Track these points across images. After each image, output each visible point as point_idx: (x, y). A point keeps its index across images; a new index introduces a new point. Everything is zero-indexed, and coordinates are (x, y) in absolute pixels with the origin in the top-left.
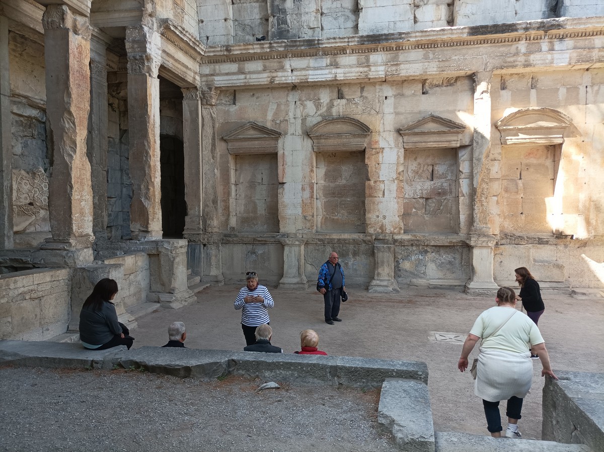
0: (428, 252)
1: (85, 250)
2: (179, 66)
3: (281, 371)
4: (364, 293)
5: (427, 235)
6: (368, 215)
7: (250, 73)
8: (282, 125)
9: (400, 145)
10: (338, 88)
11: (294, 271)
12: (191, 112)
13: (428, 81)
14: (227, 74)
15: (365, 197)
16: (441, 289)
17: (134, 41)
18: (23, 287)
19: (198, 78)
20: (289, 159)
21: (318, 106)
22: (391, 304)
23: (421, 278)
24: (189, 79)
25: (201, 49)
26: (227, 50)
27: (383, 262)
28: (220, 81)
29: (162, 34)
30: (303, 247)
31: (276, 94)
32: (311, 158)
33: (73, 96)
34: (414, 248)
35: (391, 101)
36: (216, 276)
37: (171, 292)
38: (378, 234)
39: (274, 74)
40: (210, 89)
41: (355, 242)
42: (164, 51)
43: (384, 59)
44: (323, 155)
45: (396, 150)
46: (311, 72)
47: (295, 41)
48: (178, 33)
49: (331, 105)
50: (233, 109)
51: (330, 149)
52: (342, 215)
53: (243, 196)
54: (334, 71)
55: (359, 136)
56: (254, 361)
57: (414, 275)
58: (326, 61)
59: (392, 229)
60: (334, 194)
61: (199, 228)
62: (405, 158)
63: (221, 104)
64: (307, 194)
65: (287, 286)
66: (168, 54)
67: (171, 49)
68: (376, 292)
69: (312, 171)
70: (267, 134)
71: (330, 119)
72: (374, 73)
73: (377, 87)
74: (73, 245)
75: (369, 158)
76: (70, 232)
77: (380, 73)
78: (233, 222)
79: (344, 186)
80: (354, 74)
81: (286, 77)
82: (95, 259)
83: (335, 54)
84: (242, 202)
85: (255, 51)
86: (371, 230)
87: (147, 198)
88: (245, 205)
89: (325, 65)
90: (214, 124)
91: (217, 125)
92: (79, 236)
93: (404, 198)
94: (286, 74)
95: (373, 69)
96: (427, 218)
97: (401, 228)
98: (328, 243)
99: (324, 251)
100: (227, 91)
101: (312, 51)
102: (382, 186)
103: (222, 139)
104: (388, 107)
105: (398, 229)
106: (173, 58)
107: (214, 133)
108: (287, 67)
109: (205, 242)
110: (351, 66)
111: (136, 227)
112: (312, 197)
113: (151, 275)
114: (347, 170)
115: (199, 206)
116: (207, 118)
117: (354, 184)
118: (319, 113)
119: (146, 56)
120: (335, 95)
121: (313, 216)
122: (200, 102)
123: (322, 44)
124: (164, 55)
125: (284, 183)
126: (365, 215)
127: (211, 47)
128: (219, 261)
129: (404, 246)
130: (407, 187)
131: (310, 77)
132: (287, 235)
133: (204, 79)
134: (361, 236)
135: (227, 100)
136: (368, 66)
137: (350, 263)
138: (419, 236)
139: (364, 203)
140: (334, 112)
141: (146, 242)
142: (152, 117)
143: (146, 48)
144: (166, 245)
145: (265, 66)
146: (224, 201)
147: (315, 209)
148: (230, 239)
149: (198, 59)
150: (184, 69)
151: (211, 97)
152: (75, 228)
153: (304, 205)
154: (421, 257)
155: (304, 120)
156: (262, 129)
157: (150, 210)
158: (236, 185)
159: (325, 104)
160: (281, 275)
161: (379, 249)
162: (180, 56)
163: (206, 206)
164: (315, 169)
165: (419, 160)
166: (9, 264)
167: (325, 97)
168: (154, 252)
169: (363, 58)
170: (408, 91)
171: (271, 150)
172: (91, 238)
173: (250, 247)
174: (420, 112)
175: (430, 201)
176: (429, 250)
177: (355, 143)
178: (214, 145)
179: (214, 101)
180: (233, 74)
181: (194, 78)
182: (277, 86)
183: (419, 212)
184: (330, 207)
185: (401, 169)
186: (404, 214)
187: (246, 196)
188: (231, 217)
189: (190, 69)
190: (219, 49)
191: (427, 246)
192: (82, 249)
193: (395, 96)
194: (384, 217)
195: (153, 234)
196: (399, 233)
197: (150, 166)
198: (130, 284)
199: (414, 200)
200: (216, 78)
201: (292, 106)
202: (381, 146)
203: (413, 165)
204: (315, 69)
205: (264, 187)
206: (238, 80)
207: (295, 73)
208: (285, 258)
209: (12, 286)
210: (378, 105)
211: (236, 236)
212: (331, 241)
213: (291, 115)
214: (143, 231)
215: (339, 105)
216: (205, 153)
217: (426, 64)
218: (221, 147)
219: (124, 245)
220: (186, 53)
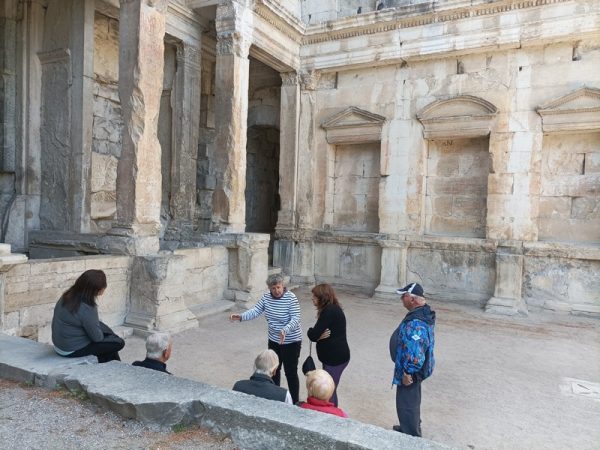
0: (572, 267)
1: (149, 238)
2: (275, 47)
3: (263, 434)
4: (478, 313)
5: (572, 244)
6: (490, 217)
7: (353, 50)
8: (388, 109)
9: (538, 128)
10: (458, 62)
11: (393, 279)
12: (289, 98)
13: (581, 43)
14: (328, 54)
15: (487, 194)
16: (589, 317)
17: (224, 19)
18: (73, 272)
19: (297, 61)
20: (393, 148)
21: (431, 84)
22: (512, 330)
23: (561, 300)
24: (287, 61)
25: (301, 27)
26: (328, 27)
27: (506, 276)
28: (320, 63)
29: (255, 11)
30: (405, 251)
31: (383, 73)
32: (421, 146)
33: (142, 72)
34: (552, 260)
35: (527, 72)
36: (306, 278)
37: (247, 291)
38: (503, 240)
39: (380, 50)
40: (310, 72)
41: (471, 249)
42: (256, 29)
43: (520, 19)
44: (436, 143)
45: (531, 134)
46: (423, 44)
47: (406, 8)
48: (271, 8)
49: (448, 82)
50: (334, 93)
51: (444, 134)
52: (458, 215)
53: (342, 190)
54: (452, 39)
55: (482, 118)
56: (226, 410)
57: (551, 295)
58: (444, 27)
59: (522, 235)
60: (447, 189)
61: (291, 224)
62: (544, 145)
63: (321, 89)
64: (413, 188)
65: (382, 296)
66: (260, 33)
67: (265, 27)
68: (495, 312)
69: (421, 161)
70: (370, 119)
71: (446, 98)
72: (505, 38)
73: (510, 56)
74: (135, 231)
75: (494, 145)
76: (132, 219)
77: (513, 37)
78: (329, 219)
79: (462, 180)
80: (477, 42)
81: (394, 52)
82: (161, 249)
83: (454, 19)
84: (341, 197)
85: (359, 24)
86: (492, 235)
87: (229, 187)
88: (344, 201)
89: (441, 33)
90: (312, 110)
91: (316, 112)
92: (143, 223)
93: (540, 195)
94: (394, 48)
95: (503, 32)
96: (572, 222)
97: (534, 234)
98: (437, 248)
99: (431, 258)
100: (329, 73)
101: (427, 18)
102: (510, 180)
103: (322, 128)
104: (523, 81)
105: (530, 235)
106: (267, 37)
107: (312, 121)
108: (396, 40)
109: (297, 239)
110: (474, 32)
111: (217, 218)
112: (419, 192)
113: (230, 270)
114: (466, 161)
115: (293, 199)
116: (306, 104)
117: (475, 178)
118: (432, 92)
119: (235, 34)
120: (454, 69)
121: (420, 215)
122: (298, 87)
123: (438, 7)
124: (257, 35)
125: (386, 176)
126: (486, 216)
127: (312, 25)
128: (310, 260)
129: (538, 257)
130: (545, 182)
131: (422, 49)
132: (386, 237)
133: (304, 61)
134: (480, 242)
135: (329, 83)
136: (498, 29)
137: (464, 275)
138: (560, 246)
139: (485, 201)
140: (452, 90)
141: (227, 235)
142: (238, 101)
143: (234, 24)
144: (245, 239)
145: (370, 42)
146: (320, 195)
147: (423, 207)
148: (325, 238)
149: (299, 39)
150: (281, 50)
151: (310, 81)
152: (138, 213)
153: (409, 201)
154: (561, 273)
155: (414, 101)
156: (365, 115)
157: (232, 201)
158: (335, 178)
159: (440, 82)
160: (377, 282)
161: (502, 260)
162: (277, 36)
163: (300, 200)
164: (425, 159)
165: (566, 148)
166: (80, 248)
167: (441, 72)
168: (233, 246)
169: (490, 20)
170: (552, 58)
171: (374, 138)
172: (157, 226)
173: (345, 248)
174: (568, 85)
175: (578, 200)
176: (573, 264)
177: (477, 127)
178: (311, 133)
179: (313, 86)
180: (335, 53)
181: (293, 61)
182: (383, 63)
183: (562, 215)
184: (444, 206)
185: (538, 158)
186: (539, 217)
187: (346, 191)
188: (326, 213)
189: (288, 51)
190: (320, 26)
191: (571, 259)
192: (146, 237)
193: (533, 66)
194: (512, 220)
195: (234, 226)
196: (532, 241)
197: (233, 154)
198: (204, 279)
199: (554, 199)
200: (316, 59)
201: (400, 85)
202: (511, 129)
203: (556, 154)
204: (430, 39)
205: (365, 181)
206: (340, 60)
207: (404, 46)
208: (383, 263)
209: (59, 271)
210: (509, 79)
211: (331, 235)
212: (440, 247)
213: (399, 96)
214: (224, 223)
215: (457, 81)
216: (301, 142)
217: (580, 19)
218: (319, 136)
219: (205, 237)
220: (284, 32)
